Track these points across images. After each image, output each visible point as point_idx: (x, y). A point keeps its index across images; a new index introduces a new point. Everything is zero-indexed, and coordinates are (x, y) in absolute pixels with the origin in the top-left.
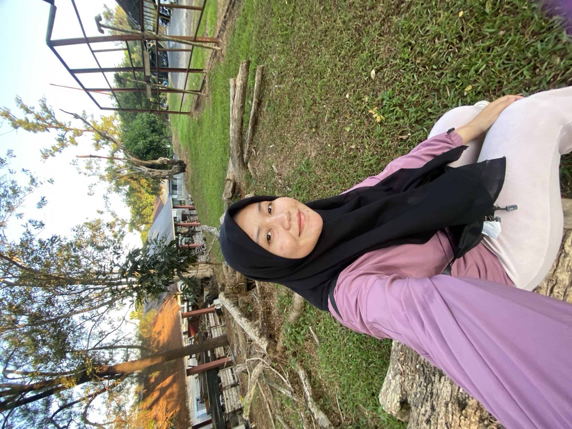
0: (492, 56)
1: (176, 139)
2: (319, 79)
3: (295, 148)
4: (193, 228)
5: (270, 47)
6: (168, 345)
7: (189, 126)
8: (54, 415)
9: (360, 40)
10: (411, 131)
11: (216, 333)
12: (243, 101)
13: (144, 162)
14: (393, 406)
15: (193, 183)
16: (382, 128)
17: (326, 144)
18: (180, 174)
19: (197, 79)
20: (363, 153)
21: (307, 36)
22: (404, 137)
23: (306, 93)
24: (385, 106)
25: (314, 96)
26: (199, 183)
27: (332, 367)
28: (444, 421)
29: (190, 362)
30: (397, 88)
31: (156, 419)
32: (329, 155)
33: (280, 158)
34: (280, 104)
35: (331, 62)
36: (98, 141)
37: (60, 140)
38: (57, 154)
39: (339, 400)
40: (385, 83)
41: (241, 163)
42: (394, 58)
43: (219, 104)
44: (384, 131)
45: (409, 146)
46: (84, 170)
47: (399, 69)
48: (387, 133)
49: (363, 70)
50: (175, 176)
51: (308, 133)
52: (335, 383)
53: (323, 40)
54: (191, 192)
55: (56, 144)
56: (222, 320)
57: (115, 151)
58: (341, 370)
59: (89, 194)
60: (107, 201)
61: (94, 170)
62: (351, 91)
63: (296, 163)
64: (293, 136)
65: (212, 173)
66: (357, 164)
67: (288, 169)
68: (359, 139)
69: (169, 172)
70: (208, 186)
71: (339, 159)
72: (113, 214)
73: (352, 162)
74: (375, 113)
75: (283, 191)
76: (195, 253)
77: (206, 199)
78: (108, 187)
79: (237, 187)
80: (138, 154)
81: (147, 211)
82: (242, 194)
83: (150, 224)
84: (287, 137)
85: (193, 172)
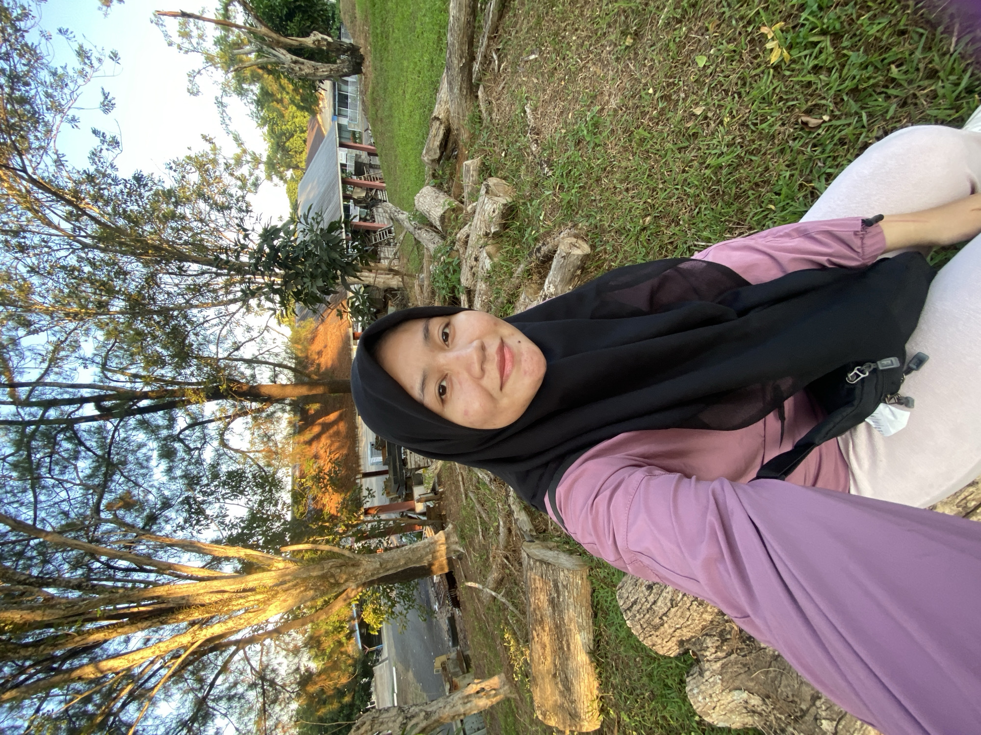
3: (582, 75)
4: (374, 191)
6: (333, 372)
8: (180, 433)
10: (832, 111)
13: (282, 39)
15: (374, 101)
16: (776, 83)
17: (646, 85)
18: (353, 76)
20: (713, 134)
22: (813, 121)
24: (803, 25)
26: (387, 105)
31: (316, 457)
32: (644, 114)
33: (544, 91)
41: (465, 85)
44: (777, 91)
45: (814, 146)
46: (177, 39)
48: (781, 99)
50: (344, 79)
51: (615, 45)
54: (371, 119)
59: (191, 92)
60: (224, 111)
61: (194, 41)
63: (574, 114)
64: (582, 45)
65: (410, 90)
66: (693, 154)
67: (555, 124)
68: (717, 95)
69: (331, 70)
70: (402, 117)
71: (662, 132)
72: (236, 139)
73: (684, 148)
74: (773, 39)
75: (535, 171)
76: (375, 240)
77: (397, 143)
78: (223, 80)
79: (451, 137)
80: (270, 19)
81: (294, 143)
82: (460, 156)
83: (302, 169)
84: (568, 43)
85: (376, 78)
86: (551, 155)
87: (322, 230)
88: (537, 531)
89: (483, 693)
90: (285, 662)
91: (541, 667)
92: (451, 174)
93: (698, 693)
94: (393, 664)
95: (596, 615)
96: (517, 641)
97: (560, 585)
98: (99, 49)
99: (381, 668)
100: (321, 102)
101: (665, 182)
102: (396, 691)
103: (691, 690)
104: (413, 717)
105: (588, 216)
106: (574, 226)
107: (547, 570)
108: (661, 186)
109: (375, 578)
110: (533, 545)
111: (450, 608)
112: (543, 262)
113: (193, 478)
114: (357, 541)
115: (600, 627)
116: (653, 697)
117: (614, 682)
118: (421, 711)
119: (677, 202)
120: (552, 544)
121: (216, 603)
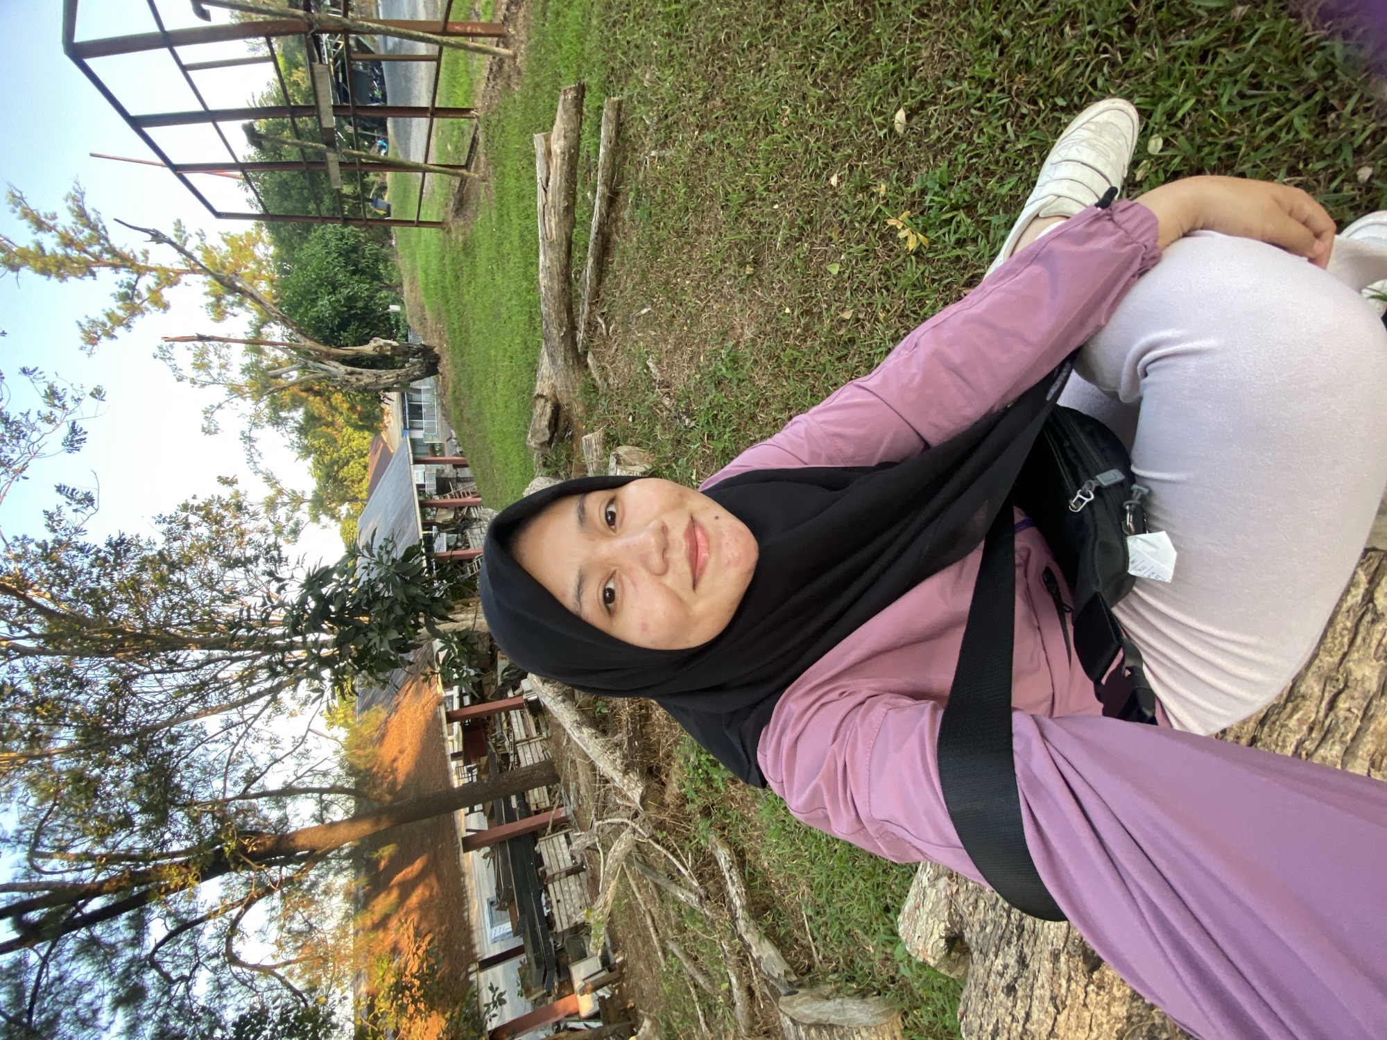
0: (1211, 76)
1: (411, 291)
2: (762, 133)
3: (706, 315)
4: (465, 510)
5: (637, 47)
7: (443, 258)
8: (155, 951)
9: (867, 29)
11: (529, 756)
12: (571, 194)
13: (334, 351)
14: (930, 946)
15: (457, 401)
16: (922, 267)
17: (780, 306)
18: (427, 380)
19: (456, 133)
20: (871, 333)
21: (731, 16)
23: (728, 172)
24: (930, 208)
25: (748, 180)
26: (474, 402)
27: (793, 844)
28: (1048, 994)
29: (470, 821)
30: (960, 157)
31: (395, 951)
32: (787, 335)
33: (666, 341)
34: (664, 200)
35: (792, 88)
36: (219, 298)
37: (124, 297)
38: (120, 331)
39: (810, 918)
40: (930, 147)
41: (569, 355)
42: (955, 77)
43: (512, 199)
44: (926, 274)
46: (190, 372)
47: (968, 108)
48: (933, 281)
49: (873, 110)
50: (415, 385)
51: (735, 278)
52: (799, 879)
53: (772, 26)
54: (454, 424)
55: (114, 306)
56: (542, 725)
57: (264, 323)
58: (814, 851)
59: (206, 431)
60: (252, 446)
61: (214, 372)
62: (842, 169)
63: (706, 356)
64: (698, 286)
65: (502, 379)
66: (855, 360)
67: (687, 371)
68: (862, 296)
69: (398, 376)
70: (495, 411)
71: (813, 347)
72: (268, 478)
73: (844, 356)
74: (903, 228)
75: (674, 427)
76: (471, 571)
77: (492, 441)
78: (252, 411)
79: (562, 415)
80: (318, 330)
81: (351, 470)
82: (576, 432)
83: (362, 501)
84: (682, 289)
85: (457, 375)
86: (689, 404)
87: (394, 560)
88: (796, 971)
92: (568, 456)
98: (77, 387)
100: (385, 418)
107: (831, 1038)
110: (797, 999)
120: (827, 989)
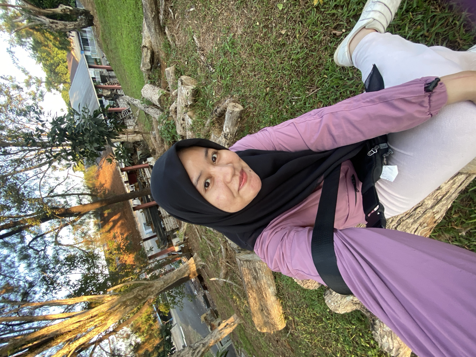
3: (220, 18)
4: (115, 90)
6: (114, 192)
8: (30, 244)
10: (346, 27)
13: (42, 11)
15: (105, 40)
16: (318, 15)
17: (254, 20)
18: (89, 27)
20: (292, 43)
22: (338, 33)
26: (113, 43)
29: (135, 202)
32: (256, 36)
33: (202, 27)
41: (157, 27)
44: (319, 19)
48: (321, 23)
50: (83, 29)
51: (235, 1)
54: (104, 51)
63: (220, 38)
64: (218, 2)
65: (125, 32)
66: (284, 54)
67: (211, 44)
68: (291, 24)
69: (75, 25)
70: (123, 48)
71: (267, 44)
72: (24, 71)
73: (279, 51)
75: (206, 71)
76: (122, 117)
77: (123, 63)
78: (9, 39)
79: (155, 56)
81: (61, 68)
82: (162, 66)
83: (69, 83)
84: (210, 1)
85: (103, 27)
86: (212, 61)
87: (90, 116)
89: (228, 326)
90: (123, 344)
91: (255, 308)
92: (159, 76)
93: (331, 302)
94: (179, 325)
95: (275, 278)
96: (240, 299)
97: (257, 269)
99: (174, 329)
100: (72, 44)
101: (273, 69)
102: (184, 337)
103: (327, 302)
104: (197, 348)
105: (238, 91)
106: (231, 97)
107: (250, 264)
108: (271, 72)
109: (163, 289)
110: (241, 254)
111: (203, 291)
112: (219, 117)
113: (44, 266)
114: (148, 274)
115: (278, 283)
116: (307, 306)
117: (289, 305)
118: (200, 344)
119: (281, 79)
121: (77, 328)
